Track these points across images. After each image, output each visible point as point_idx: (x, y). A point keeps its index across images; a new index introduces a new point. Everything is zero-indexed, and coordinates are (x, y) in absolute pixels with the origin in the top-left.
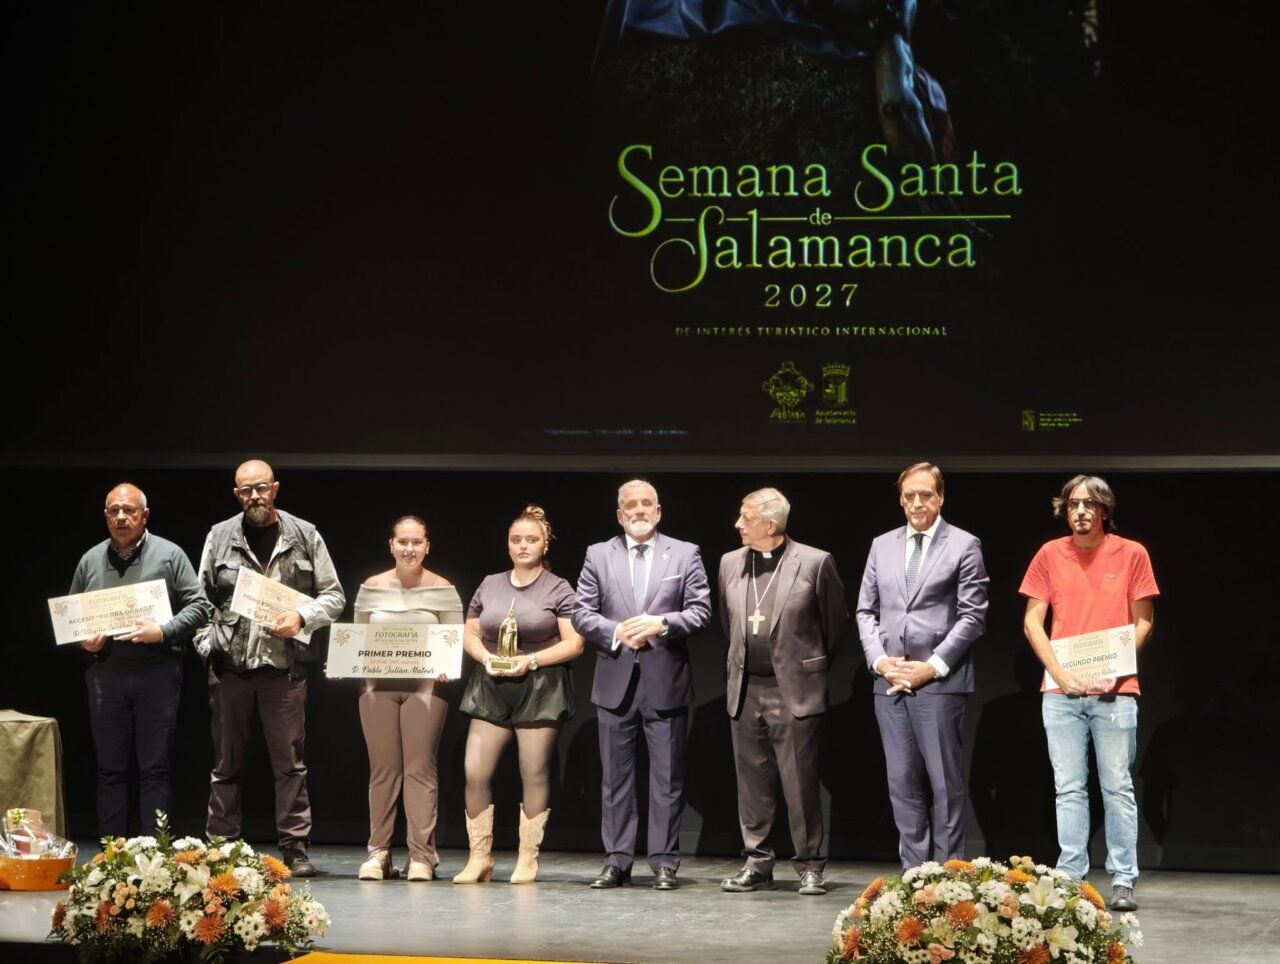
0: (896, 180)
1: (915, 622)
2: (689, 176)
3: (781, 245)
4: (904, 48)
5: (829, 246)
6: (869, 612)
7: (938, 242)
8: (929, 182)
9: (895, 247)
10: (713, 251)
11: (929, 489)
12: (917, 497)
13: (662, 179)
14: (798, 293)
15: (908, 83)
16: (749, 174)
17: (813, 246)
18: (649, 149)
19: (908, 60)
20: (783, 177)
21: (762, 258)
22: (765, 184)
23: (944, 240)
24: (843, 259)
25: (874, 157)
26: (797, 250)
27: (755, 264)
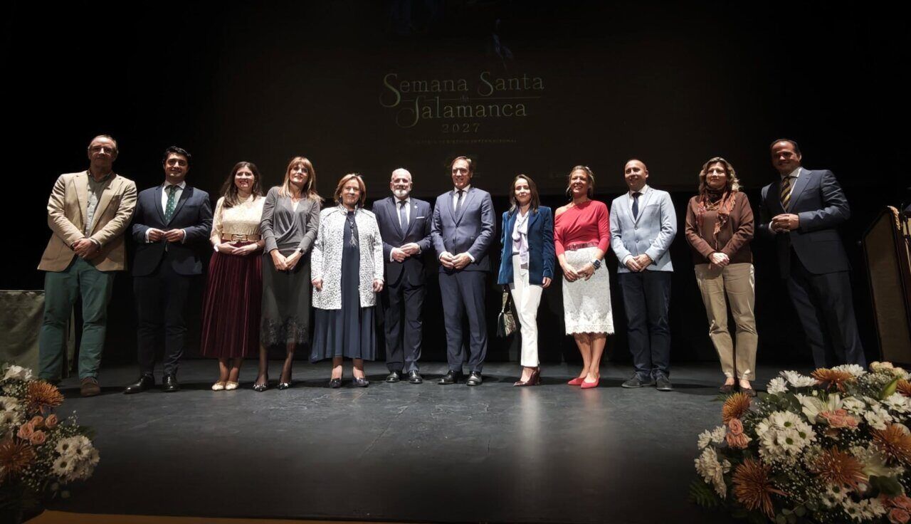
0: (494, 85)
1: (460, 233)
2: (411, 84)
3: (449, 109)
4: (496, 37)
5: (468, 109)
6: (437, 231)
7: (511, 107)
8: (507, 86)
9: (494, 109)
10: (421, 112)
11: (465, 168)
12: (459, 171)
13: (401, 86)
14: (456, 127)
15: (498, 50)
16: (436, 83)
17: (462, 110)
18: (396, 75)
19: (497, 41)
20: (449, 84)
21: (441, 114)
22: (442, 87)
23: (514, 106)
24: (474, 114)
25: (485, 76)
26: (455, 111)
27: (438, 117)
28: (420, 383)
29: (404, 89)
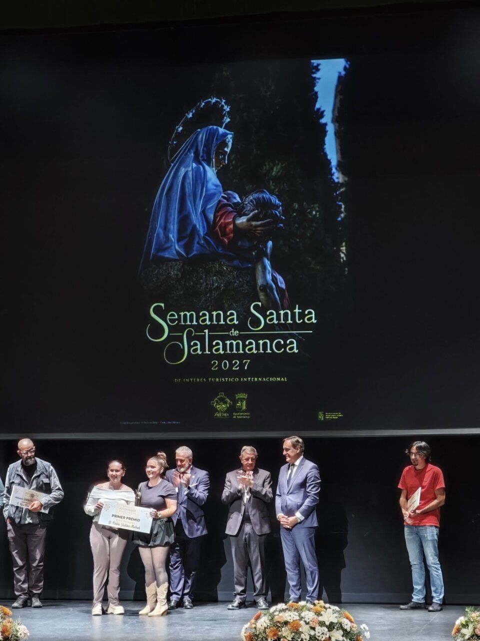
0: (265, 317)
1: (290, 499)
2: (179, 316)
3: (218, 344)
4: (267, 263)
5: (238, 344)
7: (282, 343)
8: (278, 318)
9: (265, 344)
10: (189, 347)
13: (168, 317)
14: (225, 364)
15: (269, 277)
16: (204, 315)
17: (231, 344)
18: (163, 305)
19: (269, 267)
20: (218, 316)
21: (210, 349)
22: (211, 319)
23: (285, 342)
24: (244, 350)
25: (256, 308)
26: (225, 346)
27: (207, 352)
28: (192, 607)
29: (172, 321)
